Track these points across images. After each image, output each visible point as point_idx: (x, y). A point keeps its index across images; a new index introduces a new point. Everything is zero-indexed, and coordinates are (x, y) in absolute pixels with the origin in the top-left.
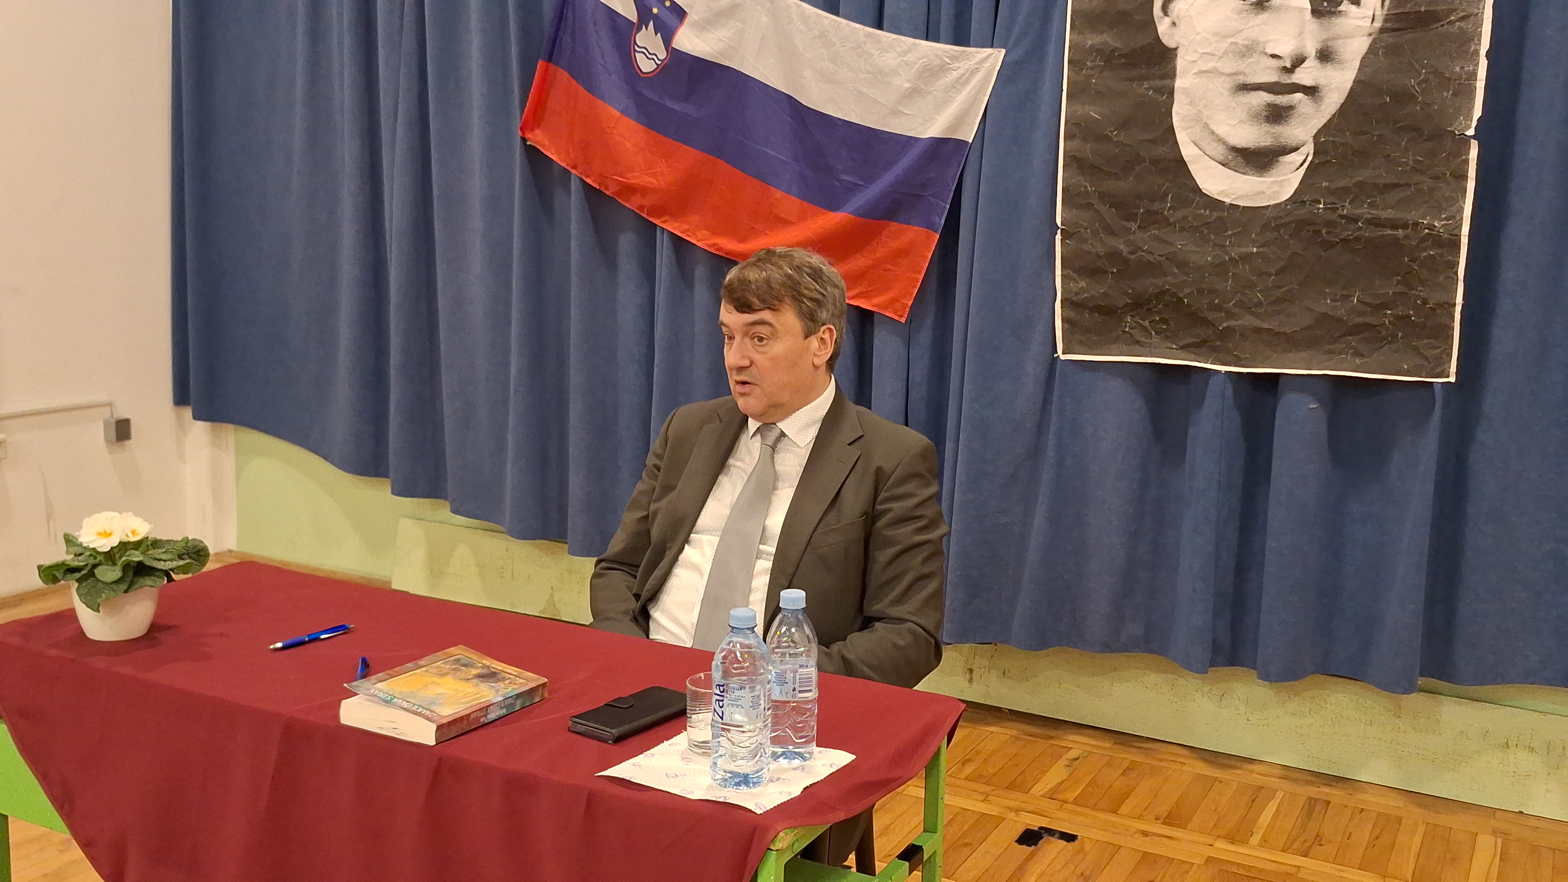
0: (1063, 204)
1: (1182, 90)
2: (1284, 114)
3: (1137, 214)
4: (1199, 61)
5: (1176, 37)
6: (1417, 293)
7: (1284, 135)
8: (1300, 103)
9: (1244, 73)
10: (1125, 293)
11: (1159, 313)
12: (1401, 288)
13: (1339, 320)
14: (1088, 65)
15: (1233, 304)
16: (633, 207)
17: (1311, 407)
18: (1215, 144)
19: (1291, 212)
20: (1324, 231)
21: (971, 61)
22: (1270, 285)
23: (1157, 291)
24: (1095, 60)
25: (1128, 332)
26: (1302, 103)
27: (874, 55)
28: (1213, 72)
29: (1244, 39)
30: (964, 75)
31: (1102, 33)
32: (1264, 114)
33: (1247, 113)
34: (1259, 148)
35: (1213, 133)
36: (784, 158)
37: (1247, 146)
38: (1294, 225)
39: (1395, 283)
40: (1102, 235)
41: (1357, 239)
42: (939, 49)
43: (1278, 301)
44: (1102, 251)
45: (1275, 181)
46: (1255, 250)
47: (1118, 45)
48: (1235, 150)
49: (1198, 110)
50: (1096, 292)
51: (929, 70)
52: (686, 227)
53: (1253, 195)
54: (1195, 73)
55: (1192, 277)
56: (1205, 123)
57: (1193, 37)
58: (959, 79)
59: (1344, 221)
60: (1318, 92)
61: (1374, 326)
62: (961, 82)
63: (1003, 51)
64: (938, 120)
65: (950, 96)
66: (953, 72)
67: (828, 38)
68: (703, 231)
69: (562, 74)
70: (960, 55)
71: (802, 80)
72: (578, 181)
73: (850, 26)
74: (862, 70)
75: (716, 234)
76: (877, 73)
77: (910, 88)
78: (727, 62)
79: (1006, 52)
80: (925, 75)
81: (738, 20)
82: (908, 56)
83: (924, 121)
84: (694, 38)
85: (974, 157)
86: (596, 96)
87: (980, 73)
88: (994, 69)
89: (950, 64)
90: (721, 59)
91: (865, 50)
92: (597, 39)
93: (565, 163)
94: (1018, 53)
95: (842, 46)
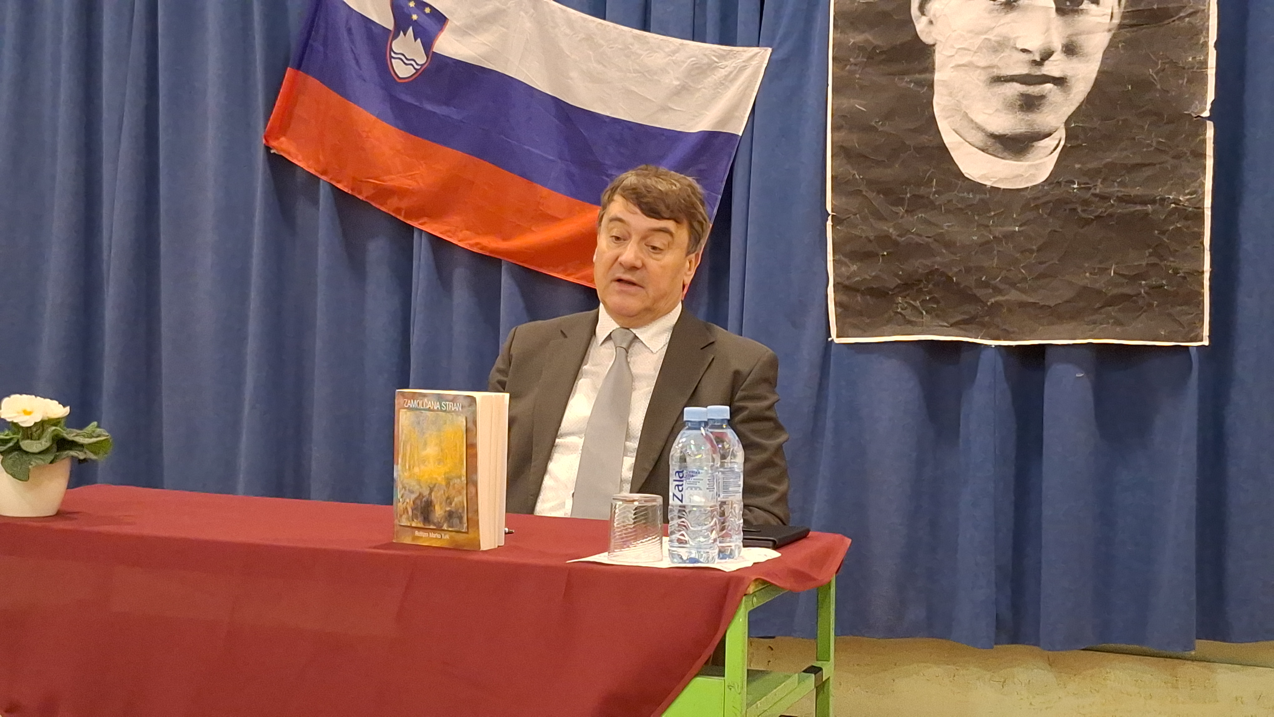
2: (1036, 103)
4: (956, 56)
5: (933, 34)
6: (1168, 264)
7: (1038, 122)
9: (997, 66)
12: (1154, 260)
13: (1099, 292)
15: (1000, 281)
16: (389, 210)
17: (1077, 376)
18: (974, 132)
19: (1047, 193)
20: (1079, 210)
21: (739, 59)
25: (901, 313)
27: (642, 55)
29: (995, 36)
30: (731, 72)
31: (863, 32)
32: (1019, 103)
33: (1003, 103)
34: (1016, 135)
35: (972, 121)
36: (551, 158)
38: (1051, 204)
39: (1147, 254)
42: (708, 48)
45: (1032, 165)
48: (993, 136)
50: (869, 275)
51: (698, 68)
52: (447, 228)
53: (1013, 178)
54: (952, 67)
55: (960, 256)
56: (965, 112)
57: (949, 34)
58: (729, 75)
59: (1097, 199)
62: (730, 79)
63: (770, 50)
64: (708, 113)
65: (719, 92)
66: (720, 70)
67: (595, 41)
68: (465, 232)
69: (313, 82)
70: (728, 54)
71: (569, 81)
72: (328, 188)
73: (617, 29)
74: (630, 70)
75: (478, 234)
76: (646, 71)
77: (679, 85)
78: (491, 65)
79: (773, 50)
80: (693, 73)
81: (502, 26)
82: (677, 55)
83: (694, 116)
84: (457, 41)
85: (744, 149)
86: (350, 101)
87: (747, 70)
88: (761, 67)
89: (718, 63)
90: (483, 62)
91: (633, 50)
92: (352, 46)
93: (313, 169)
94: (784, 51)
95: (609, 48)
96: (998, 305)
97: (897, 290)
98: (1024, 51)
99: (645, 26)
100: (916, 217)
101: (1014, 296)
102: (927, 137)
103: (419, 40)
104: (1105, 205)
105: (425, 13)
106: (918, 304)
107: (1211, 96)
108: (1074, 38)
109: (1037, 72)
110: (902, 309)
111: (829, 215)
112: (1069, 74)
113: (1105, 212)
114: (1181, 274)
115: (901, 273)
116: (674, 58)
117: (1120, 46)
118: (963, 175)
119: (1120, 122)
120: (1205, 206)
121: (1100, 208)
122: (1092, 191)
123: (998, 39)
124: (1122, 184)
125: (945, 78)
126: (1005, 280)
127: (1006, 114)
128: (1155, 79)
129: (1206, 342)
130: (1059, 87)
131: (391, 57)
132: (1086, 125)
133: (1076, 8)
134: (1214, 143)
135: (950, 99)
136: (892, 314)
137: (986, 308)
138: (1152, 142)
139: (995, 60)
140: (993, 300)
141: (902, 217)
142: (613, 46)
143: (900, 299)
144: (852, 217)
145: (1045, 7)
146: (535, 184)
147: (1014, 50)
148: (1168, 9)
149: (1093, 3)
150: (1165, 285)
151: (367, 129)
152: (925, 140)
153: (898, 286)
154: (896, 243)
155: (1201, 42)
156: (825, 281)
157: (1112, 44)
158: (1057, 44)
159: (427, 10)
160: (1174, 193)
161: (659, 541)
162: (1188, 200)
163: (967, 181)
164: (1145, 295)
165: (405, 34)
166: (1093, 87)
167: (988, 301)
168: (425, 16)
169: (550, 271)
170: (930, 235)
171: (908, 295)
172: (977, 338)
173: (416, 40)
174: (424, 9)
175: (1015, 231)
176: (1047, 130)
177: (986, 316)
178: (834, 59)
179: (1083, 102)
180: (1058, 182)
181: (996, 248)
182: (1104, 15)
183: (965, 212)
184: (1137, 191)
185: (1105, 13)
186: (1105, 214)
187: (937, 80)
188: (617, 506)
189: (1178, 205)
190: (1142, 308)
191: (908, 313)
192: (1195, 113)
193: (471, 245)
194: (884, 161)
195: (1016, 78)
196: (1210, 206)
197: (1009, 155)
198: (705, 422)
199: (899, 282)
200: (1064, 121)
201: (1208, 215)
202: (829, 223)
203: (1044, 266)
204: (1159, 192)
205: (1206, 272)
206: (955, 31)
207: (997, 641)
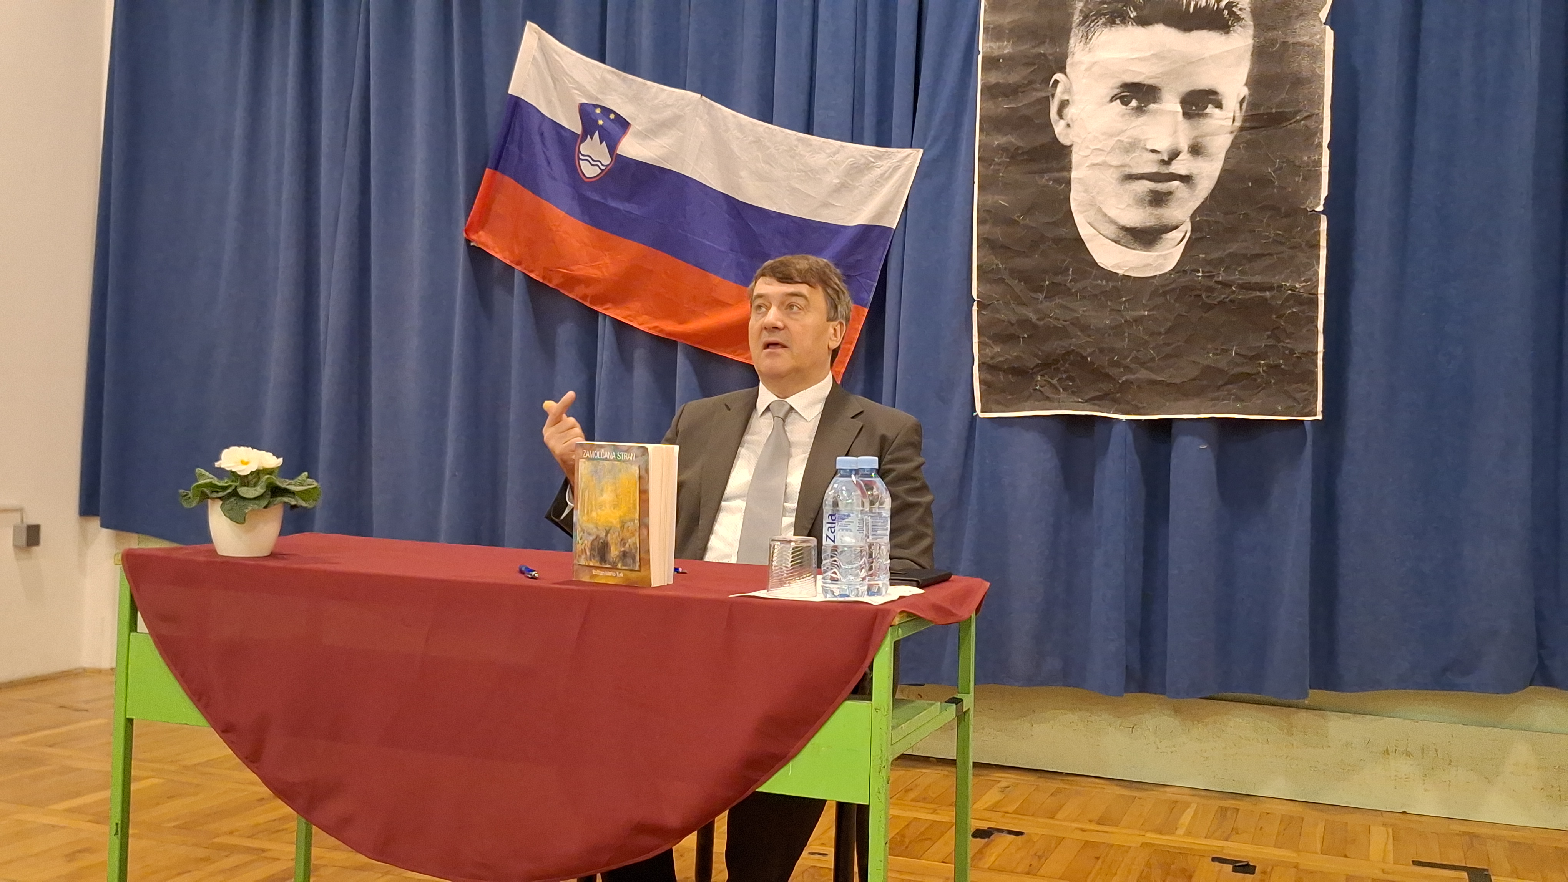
2: (1164, 198)
4: (1091, 156)
5: (1070, 136)
7: (1166, 216)
8: (1177, 189)
13: (1221, 371)
15: (1131, 360)
16: (577, 296)
17: (1201, 447)
18: (1107, 224)
19: (1175, 280)
20: (1203, 296)
21: (893, 159)
22: (1162, 343)
24: (1002, 155)
27: (805, 156)
28: (1103, 165)
29: (1127, 138)
30: (886, 171)
31: (1008, 134)
32: (1149, 198)
33: (1134, 199)
35: (1106, 215)
36: (722, 249)
37: (1136, 226)
39: (1266, 337)
40: (1013, 305)
41: (1231, 301)
42: (865, 150)
43: (1168, 356)
45: (1160, 255)
47: (1021, 144)
49: (1092, 197)
51: (856, 167)
52: (628, 313)
54: (1087, 166)
57: (1085, 136)
58: (884, 174)
61: (1248, 375)
62: (885, 177)
63: (921, 151)
64: (865, 209)
65: (875, 190)
66: (876, 169)
67: (763, 143)
68: (645, 316)
69: (508, 181)
70: (883, 155)
71: (740, 180)
72: (521, 276)
73: (784, 132)
74: (794, 169)
75: (656, 318)
76: (809, 171)
77: (838, 183)
78: (669, 166)
79: (924, 151)
80: (852, 172)
81: (679, 130)
82: (836, 156)
83: (852, 211)
84: (638, 143)
85: (897, 241)
86: (542, 198)
87: (901, 170)
88: (913, 166)
89: (874, 163)
90: (662, 163)
91: (797, 152)
92: (544, 149)
93: (509, 260)
94: (935, 152)
95: (776, 150)
96: (1128, 383)
98: (1153, 151)
99: (809, 130)
101: (1143, 374)
102: (1064, 230)
103: (604, 143)
104: (1228, 291)
105: (610, 118)
106: (1055, 381)
107: (1324, 192)
108: (1199, 140)
109: (1165, 170)
110: (1041, 386)
111: (975, 301)
112: (1193, 172)
114: (1297, 355)
116: (834, 159)
117: (1241, 146)
119: (1241, 217)
120: (1319, 292)
121: (1223, 294)
122: (1216, 279)
123: (1130, 140)
125: (1081, 177)
126: (1136, 360)
127: (1137, 208)
128: (1273, 177)
129: (1319, 417)
131: (579, 159)
133: (1200, 112)
134: (1328, 234)
135: (1085, 195)
136: (1032, 391)
137: (1118, 386)
138: (1270, 233)
139: (1127, 159)
140: (1124, 379)
141: (1042, 302)
142: (779, 146)
143: (1039, 378)
145: (1170, 111)
146: (709, 274)
147: (1144, 150)
148: (1285, 112)
149: (1216, 107)
150: (1282, 365)
151: (557, 224)
152: (1063, 233)
153: (1037, 365)
154: (1035, 326)
155: (1316, 143)
156: (971, 360)
157: (1234, 145)
158: (1184, 145)
159: (612, 116)
160: (1290, 281)
162: (1303, 287)
164: (1264, 374)
165: (592, 138)
166: (1217, 184)
167: (1119, 379)
168: (609, 122)
169: (721, 351)
170: (1067, 318)
171: (1046, 374)
173: (601, 143)
174: (610, 115)
176: (1174, 224)
177: (1118, 393)
180: (1184, 271)
181: (1127, 330)
182: (1226, 119)
183: (1099, 297)
184: (1258, 279)
185: (1227, 116)
186: (1227, 300)
189: (1295, 291)
192: (1310, 208)
193: (650, 329)
195: (1145, 176)
196: (1323, 292)
197: (1139, 246)
198: (855, 470)
199: (1040, 362)
201: (1321, 301)
202: (975, 308)
203: (1172, 347)
204: (1276, 280)
205: (1320, 352)
206: (1089, 133)
207: (1127, 690)
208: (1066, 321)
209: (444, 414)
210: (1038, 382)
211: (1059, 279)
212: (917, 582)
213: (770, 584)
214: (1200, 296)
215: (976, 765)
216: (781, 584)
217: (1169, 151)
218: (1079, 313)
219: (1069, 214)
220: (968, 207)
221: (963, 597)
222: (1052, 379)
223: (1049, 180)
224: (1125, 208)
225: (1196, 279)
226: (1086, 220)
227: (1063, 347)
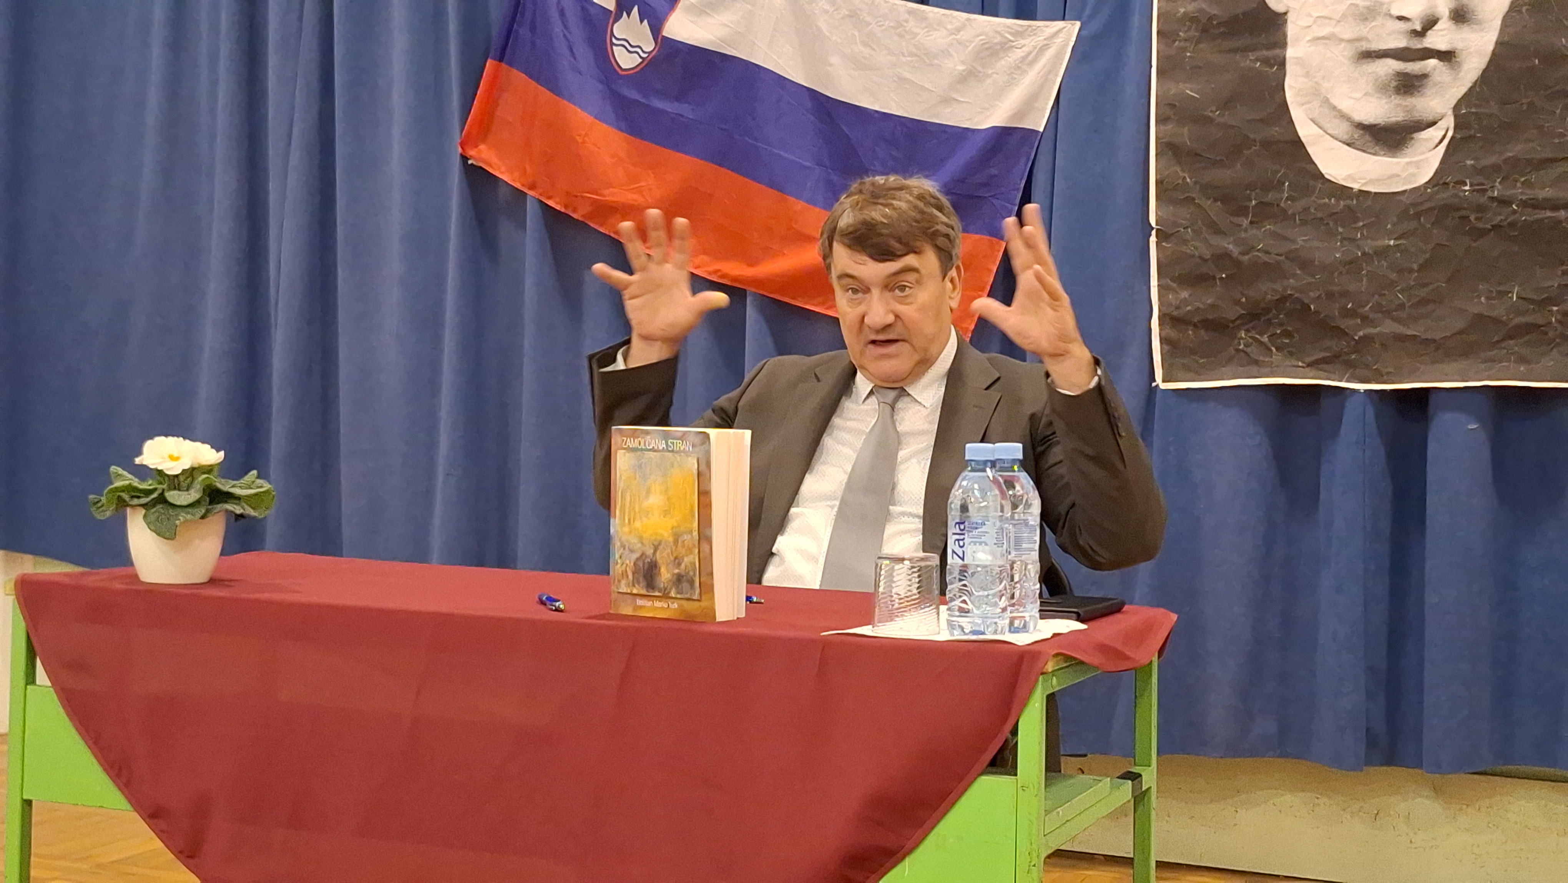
0: (1157, 200)
1: (1295, 60)
3: (1249, 207)
4: (1315, 27)
8: (1435, 69)
10: (1238, 303)
11: (1281, 324)
13: (1497, 321)
14: (1180, 36)
16: (609, 232)
17: (1470, 427)
18: (1337, 121)
20: (1472, 218)
21: (1039, 36)
22: (1412, 283)
23: (1278, 297)
25: (1243, 351)
26: (1437, 71)
30: (1029, 53)
33: (1374, 84)
35: (1334, 108)
36: (807, 163)
38: (1436, 212)
41: (1512, 225)
42: (999, 24)
43: (1424, 302)
44: (1207, 254)
45: (1411, 162)
46: (1392, 243)
51: (987, 49)
56: (1325, 97)
58: (1027, 56)
59: (1495, 204)
60: (1455, 57)
62: (1027, 61)
63: (1078, 24)
64: (1001, 105)
65: (1015, 79)
66: (1016, 50)
68: (702, 256)
69: (518, 77)
70: (1026, 30)
71: (829, 68)
72: (536, 204)
74: (904, 53)
75: (717, 258)
76: (925, 54)
77: (964, 71)
78: (734, 51)
79: (1082, 24)
80: (982, 55)
82: (962, 33)
83: (983, 108)
84: (692, 22)
85: (1046, 148)
86: (564, 98)
87: (1050, 50)
88: (1067, 45)
89: (1013, 42)
90: (724, 47)
91: (907, 29)
92: (565, 31)
93: (520, 182)
94: (1096, 26)
95: (880, 26)
96: (1367, 340)
97: (1239, 322)
100: (1263, 229)
101: (1389, 327)
103: (646, 22)
106: (1265, 339)
109: (1417, 44)
113: (1505, 220)
115: (1244, 300)
116: (958, 37)
117: (1524, 9)
118: (1323, 175)
122: (1489, 194)
124: (1527, 184)
130: (1446, 63)
131: (612, 44)
132: (1482, 110)
136: (1233, 352)
137: (1353, 343)
139: (1364, 30)
140: (1361, 333)
142: (882, 23)
144: (1182, 230)
146: (788, 197)
147: (1388, 17)
151: (583, 133)
156: (1148, 308)
157: (1514, 8)
161: (935, 610)
163: (1327, 184)
165: (629, 15)
166: (1491, 61)
167: (1356, 335)
169: (806, 303)
171: (1253, 328)
172: (1341, 381)
173: (642, 21)
175: (1390, 246)
176: (1431, 118)
178: (1158, 32)
179: (1477, 81)
180: (1445, 183)
183: (1325, 222)
187: (1290, 58)
188: (883, 567)
190: (1554, 340)
191: (1253, 350)
193: (710, 273)
194: (1223, 160)
198: (991, 461)
200: (1452, 106)
203: (1426, 290)
207: (1369, 762)
208: (1281, 255)
209: (435, 392)
210: (1242, 341)
211: (1270, 197)
212: (1077, 613)
213: (876, 618)
214: (1465, 218)
215: (1161, 865)
216: (891, 616)
217: (1422, 18)
218: (1298, 244)
219: (1284, 107)
220: (1143, 101)
221: (1139, 635)
222: (1261, 334)
223: (1257, 60)
224: (1362, 98)
225: (1462, 194)
226: (1307, 116)
227: (1274, 290)
